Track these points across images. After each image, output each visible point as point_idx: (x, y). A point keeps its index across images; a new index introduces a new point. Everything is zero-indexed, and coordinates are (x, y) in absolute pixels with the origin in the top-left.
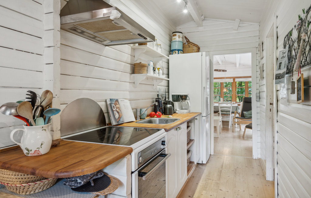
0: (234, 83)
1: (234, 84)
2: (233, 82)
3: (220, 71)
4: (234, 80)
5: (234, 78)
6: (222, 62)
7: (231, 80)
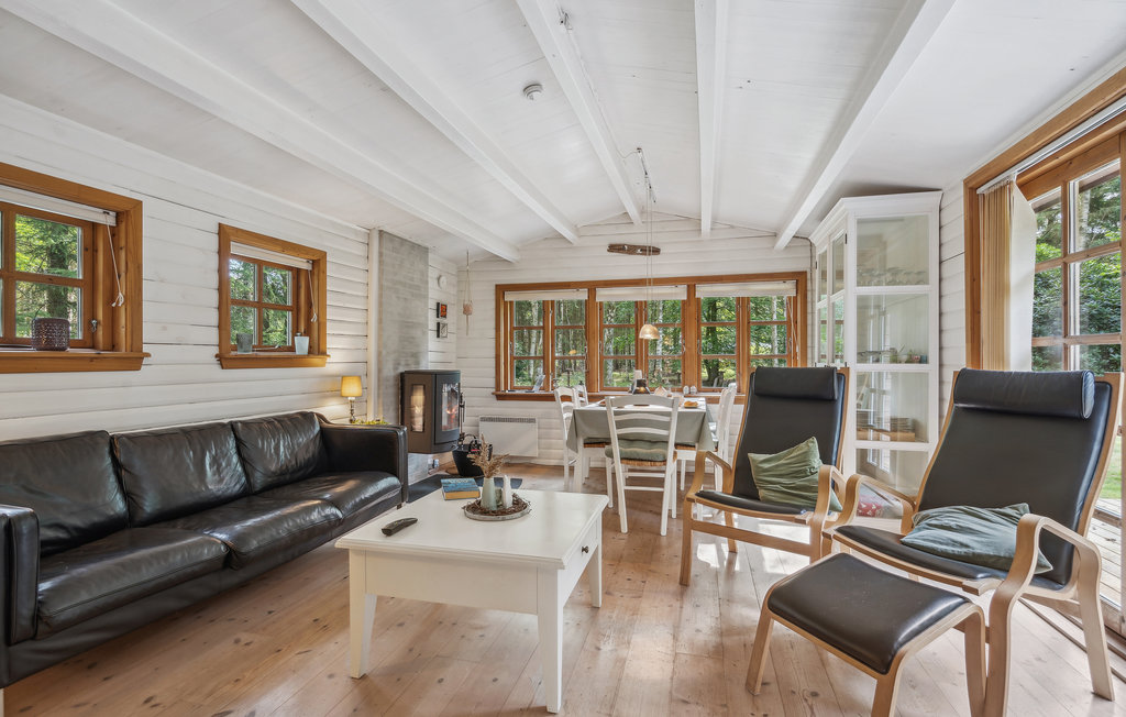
0: (693, 303)
1: (693, 309)
2: (685, 298)
3: (631, 250)
4: (691, 290)
5: (692, 283)
6: (642, 212)
7: (680, 293)
